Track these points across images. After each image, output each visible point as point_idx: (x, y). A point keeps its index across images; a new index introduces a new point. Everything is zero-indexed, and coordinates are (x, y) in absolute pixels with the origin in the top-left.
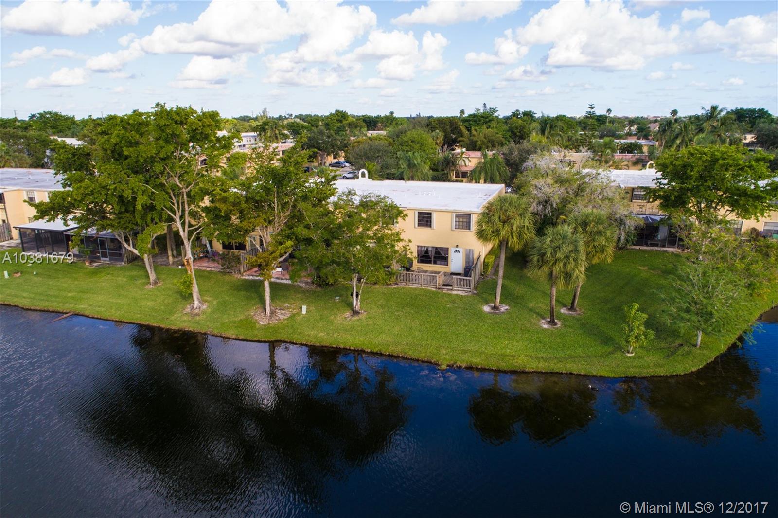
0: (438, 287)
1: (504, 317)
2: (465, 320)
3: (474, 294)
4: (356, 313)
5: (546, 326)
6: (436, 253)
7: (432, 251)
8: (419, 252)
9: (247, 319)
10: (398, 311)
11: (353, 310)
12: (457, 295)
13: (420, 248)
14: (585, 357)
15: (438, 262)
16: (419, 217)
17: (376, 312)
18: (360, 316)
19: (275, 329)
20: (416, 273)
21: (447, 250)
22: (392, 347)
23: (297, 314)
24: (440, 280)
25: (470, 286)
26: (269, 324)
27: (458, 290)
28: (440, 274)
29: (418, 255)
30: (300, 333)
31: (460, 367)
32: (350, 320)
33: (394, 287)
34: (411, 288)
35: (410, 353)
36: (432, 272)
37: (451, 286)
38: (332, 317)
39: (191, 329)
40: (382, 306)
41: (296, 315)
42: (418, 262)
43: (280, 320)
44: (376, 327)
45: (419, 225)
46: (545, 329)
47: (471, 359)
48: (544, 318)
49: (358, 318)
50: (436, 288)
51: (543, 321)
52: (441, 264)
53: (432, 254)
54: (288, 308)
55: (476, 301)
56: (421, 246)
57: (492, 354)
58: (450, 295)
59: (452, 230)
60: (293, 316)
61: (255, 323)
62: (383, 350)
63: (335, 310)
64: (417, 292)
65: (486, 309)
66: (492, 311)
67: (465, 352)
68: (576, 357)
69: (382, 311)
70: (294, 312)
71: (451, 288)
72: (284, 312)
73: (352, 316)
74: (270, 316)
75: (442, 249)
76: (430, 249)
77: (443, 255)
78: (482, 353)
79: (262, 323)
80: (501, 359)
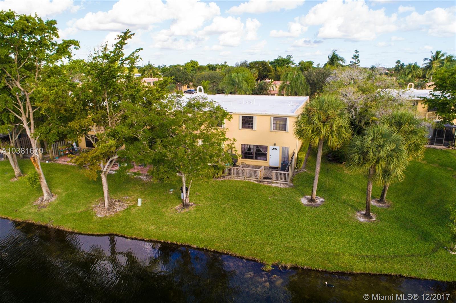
0: (259, 180)
1: (322, 209)
2: (286, 213)
3: (291, 186)
4: (186, 205)
5: (362, 220)
6: (257, 150)
7: (253, 149)
8: (243, 150)
9: (86, 211)
10: (224, 204)
11: (183, 203)
12: (276, 187)
13: (243, 146)
14: (409, 256)
15: (259, 158)
16: (243, 120)
17: (204, 204)
18: (190, 208)
19: (110, 222)
20: (241, 168)
21: (266, 147)
22: (218, 243)
23: (133, 206)
24: (261, 173)
25: (288, 179)
26: (106, 216)
27: (277, 183)
28: (261, 169)
29: (242, 152)
30: (132, 226)
31: (285, 267)
32: (180, 213)
33: (221, 179)
34: (236, 181)
35: (235, 250)
36: (253, 167)
37: (270, 179)
38: (164, 210)
39: (34, 222)
40: (210, 199)
41: (132, 208)
42: (242, 158)
43: (116, 212)
44: (203, 220)
45: (243, 127)
46: (362, 222)
47: (296, 259)
48: (358, 211)
49: (187, 210)
50: (258, 181)
51: (358, 214)
52: (261, 160)
53: (253, 151)
54: (127, 200)
55: (294, 193)
56: (244, 145)
57: (316, 252)
58: (270, 187)
59: (271, 131)
60: (129, 208)
61: (93, 216)
62: (209, 246)
63: (168, 203)
64: (241, 185)
65: (304, 201)
66: (310, 203)
67: (289, 249)
68: (401, 256)
69: (209, 203)
70: (131, 204)
71: (270, 181)
72: (121, 204)
73: (182, 208)
74: (108, 208)
75: (261, 147)
76: (252, 147)
77: (263, 152)
78: (306, 251)
79: (99, 216)
80: (326, 259)
